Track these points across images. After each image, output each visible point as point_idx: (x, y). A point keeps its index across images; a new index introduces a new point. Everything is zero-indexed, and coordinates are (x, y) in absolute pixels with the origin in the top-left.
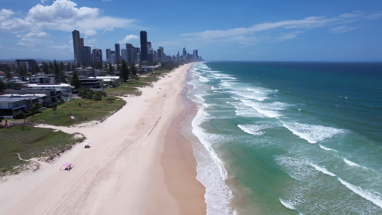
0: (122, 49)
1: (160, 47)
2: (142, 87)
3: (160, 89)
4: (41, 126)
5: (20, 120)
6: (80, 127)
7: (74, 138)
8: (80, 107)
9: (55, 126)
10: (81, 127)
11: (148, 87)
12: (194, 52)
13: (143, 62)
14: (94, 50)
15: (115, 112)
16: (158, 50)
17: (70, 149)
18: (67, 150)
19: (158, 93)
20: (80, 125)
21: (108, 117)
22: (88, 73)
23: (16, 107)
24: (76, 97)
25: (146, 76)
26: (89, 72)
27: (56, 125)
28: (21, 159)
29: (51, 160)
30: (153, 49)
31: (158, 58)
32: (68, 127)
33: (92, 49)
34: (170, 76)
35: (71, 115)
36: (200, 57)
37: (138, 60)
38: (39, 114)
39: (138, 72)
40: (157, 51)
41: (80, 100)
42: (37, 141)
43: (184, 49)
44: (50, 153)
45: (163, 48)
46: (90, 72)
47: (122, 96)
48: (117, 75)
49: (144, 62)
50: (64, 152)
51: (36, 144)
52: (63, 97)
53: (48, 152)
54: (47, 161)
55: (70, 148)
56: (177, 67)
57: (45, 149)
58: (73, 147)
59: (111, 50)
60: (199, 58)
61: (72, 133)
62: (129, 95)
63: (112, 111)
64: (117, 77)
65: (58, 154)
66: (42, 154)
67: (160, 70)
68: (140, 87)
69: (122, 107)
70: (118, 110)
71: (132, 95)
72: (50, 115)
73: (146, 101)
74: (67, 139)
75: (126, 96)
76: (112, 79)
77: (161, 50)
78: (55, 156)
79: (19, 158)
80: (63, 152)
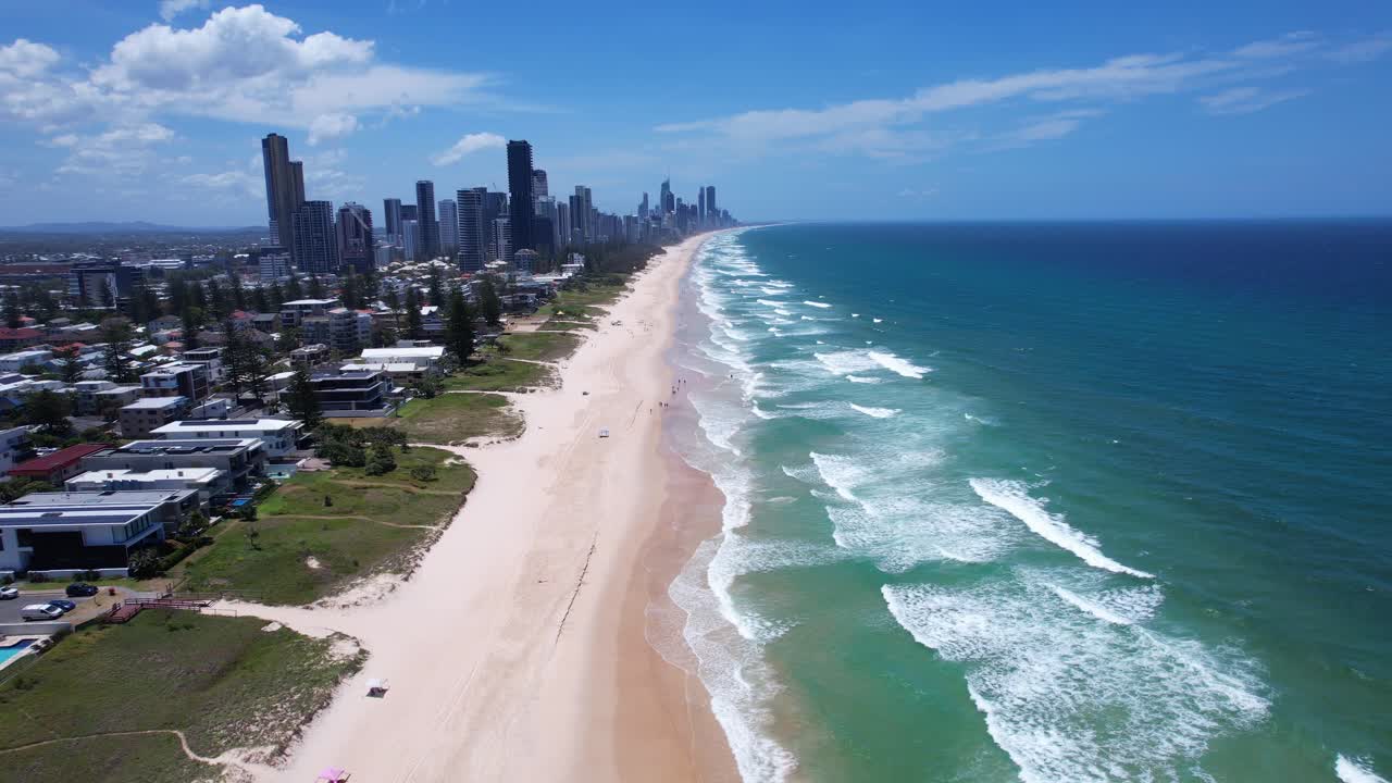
0: (441, 200)
1: (578, 189)
2: (524, 392)
3: (585, 394)
4: (223, 608)
5: (151, 581)
6: (344, 606)
7: (331, 656)
8: (328, 508)
9: (265, 604)
10: (348, 606)
11: (546, 389)
12: (701, 197)
13: (520, 252)
14: (344, 211)
15: (445, 528)
16: (571, 198)
17: (328, 704)
18: (320, 711)
19: (580, 414)
20: (343, 599)
21: (425, 553)
22: (332, 329)
23: (134, 536)
24: (309, 462)
25: (532, 329)
26: (338, 328)
27: (270, 603)
28: (192, 755)
29: (280, 755)
30: (554, 197)
31: (572, 227)
32: (307, 608)
33: (335, 211)
34: (618, 323)
35: (308, 554)
36: (725, 213)
37: (503, 242)
38: (205, 550)
39: (507, 308)
40: (567, 202)
41: (326, 479)
42: (222, 674)
43: (666, 186)
44: (273, 729)
45: (588, 191)
46: (339, 325)
47: (460, 444)
48: (436, 340)
49: (523, 252)
50: (311, 719)
51: (222, 687)
52: (266, 464)
53: (266, 725)
54: (269, 761)
55: (325, 702)
56: (641, 266)
57: (256, 714)
58: (333, 695)
59: (403, 203)
60: (721, 215)
61: (322, 635)
62: (482, 440)
63: (435, 525)
64: (437, 352)
65: (297, 732)
66: (250, 733)
67: (582, 289)
68: (518, 392)
69: (465, 500)
70: (453, 515)
71: (495, 439)
72: (240, 558)
73: (542, 462)
74: (312, 664)
75: (475, 445)
76: (418, 361)
77: (581, 199)
78: (290, 739)
79: (184, 752)
80: (309, 719)
